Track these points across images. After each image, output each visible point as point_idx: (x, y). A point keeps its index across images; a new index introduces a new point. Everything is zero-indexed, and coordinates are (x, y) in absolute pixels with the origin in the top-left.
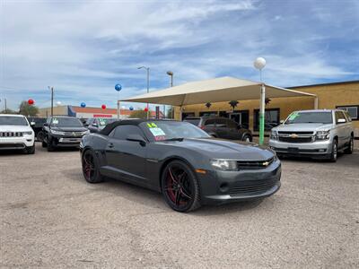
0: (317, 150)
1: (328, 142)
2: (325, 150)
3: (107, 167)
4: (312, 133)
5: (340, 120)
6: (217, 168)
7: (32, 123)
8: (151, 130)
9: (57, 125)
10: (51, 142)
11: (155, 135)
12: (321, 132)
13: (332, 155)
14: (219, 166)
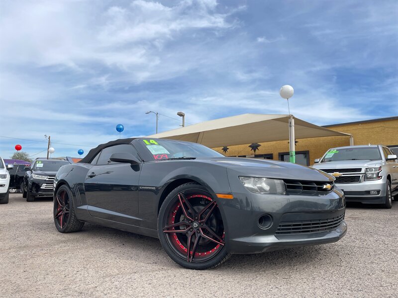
0: (368, 192)
1: (380, 182)
2: (378, 192)
3: (85, 207)
4: (360, 170)
5: (390, 157)
6: (252, 190)
7: (10, 166)
8: (148, 147)
9: (41, 169)
10: (31, 189)
11: (154, 153)
12: (371, 169)
13: (387, 198)
14: (255, 187)
